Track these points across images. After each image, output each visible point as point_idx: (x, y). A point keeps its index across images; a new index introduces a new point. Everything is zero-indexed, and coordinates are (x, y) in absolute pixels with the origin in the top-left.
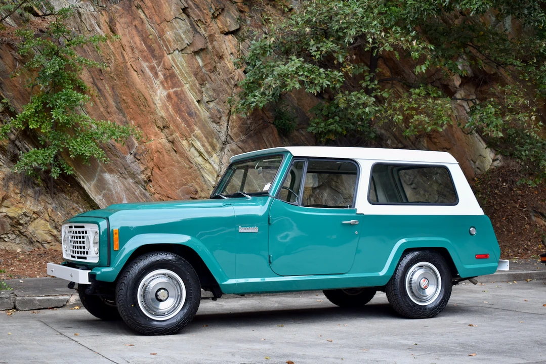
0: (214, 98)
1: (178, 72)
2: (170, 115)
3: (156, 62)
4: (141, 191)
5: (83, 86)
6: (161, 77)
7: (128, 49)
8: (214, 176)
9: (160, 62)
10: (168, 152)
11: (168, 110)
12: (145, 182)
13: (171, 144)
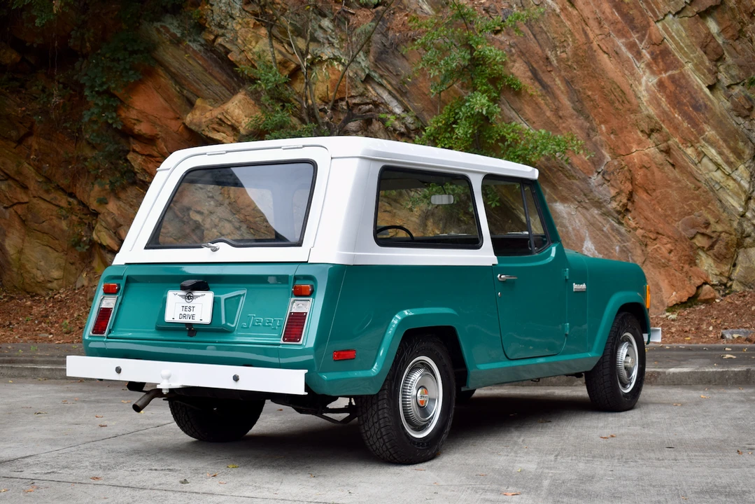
0: (739, 78)
1: (674, 46)
2: (664, 112)
3: (637, 35)
4: (612, 226)
5: (514, 84)
6: (647, 56)
7: (593, 23)
8: (741, 199)
9: (644, 36)
10: (661, 167)
11: (659, 105)
12: (619, 212)
13: (664, 154)
